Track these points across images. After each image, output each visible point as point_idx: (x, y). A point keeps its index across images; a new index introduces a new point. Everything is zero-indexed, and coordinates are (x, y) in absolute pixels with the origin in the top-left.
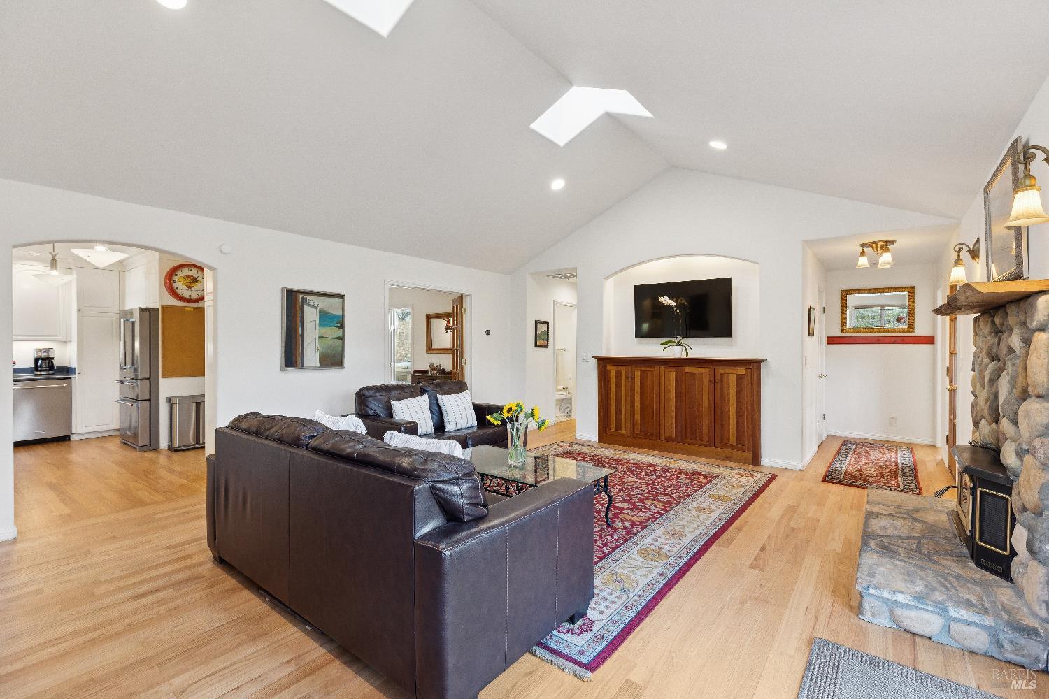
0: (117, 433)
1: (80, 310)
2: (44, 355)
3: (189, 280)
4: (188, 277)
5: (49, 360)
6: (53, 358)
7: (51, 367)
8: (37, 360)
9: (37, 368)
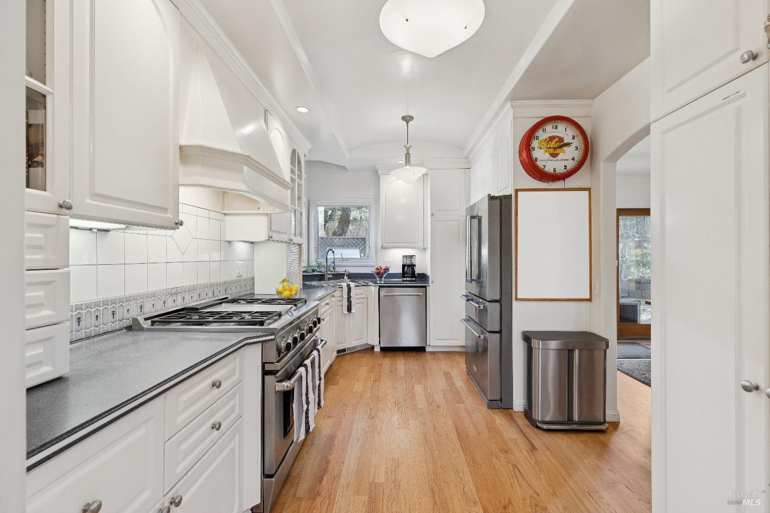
0: (463, 350)
1: (432, 215)
2: (408, 263)
3: (553, 144)
4: (551, 138)
5: (412, 266)
6: (415, 265)
7: (413, 275)
8: (404, 266)
9: (404, 274)
